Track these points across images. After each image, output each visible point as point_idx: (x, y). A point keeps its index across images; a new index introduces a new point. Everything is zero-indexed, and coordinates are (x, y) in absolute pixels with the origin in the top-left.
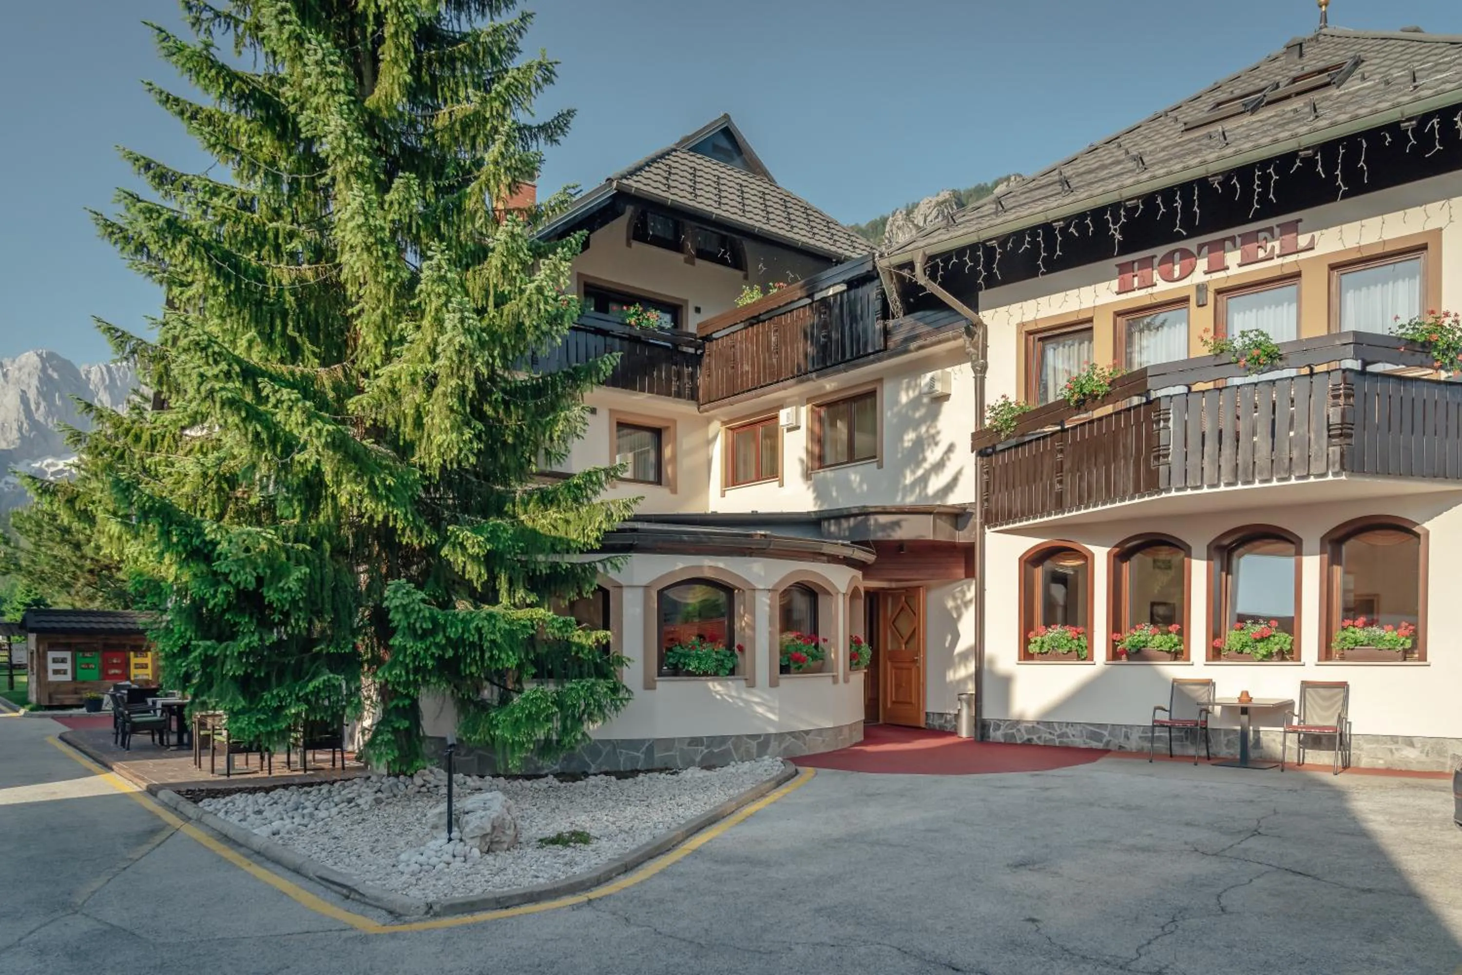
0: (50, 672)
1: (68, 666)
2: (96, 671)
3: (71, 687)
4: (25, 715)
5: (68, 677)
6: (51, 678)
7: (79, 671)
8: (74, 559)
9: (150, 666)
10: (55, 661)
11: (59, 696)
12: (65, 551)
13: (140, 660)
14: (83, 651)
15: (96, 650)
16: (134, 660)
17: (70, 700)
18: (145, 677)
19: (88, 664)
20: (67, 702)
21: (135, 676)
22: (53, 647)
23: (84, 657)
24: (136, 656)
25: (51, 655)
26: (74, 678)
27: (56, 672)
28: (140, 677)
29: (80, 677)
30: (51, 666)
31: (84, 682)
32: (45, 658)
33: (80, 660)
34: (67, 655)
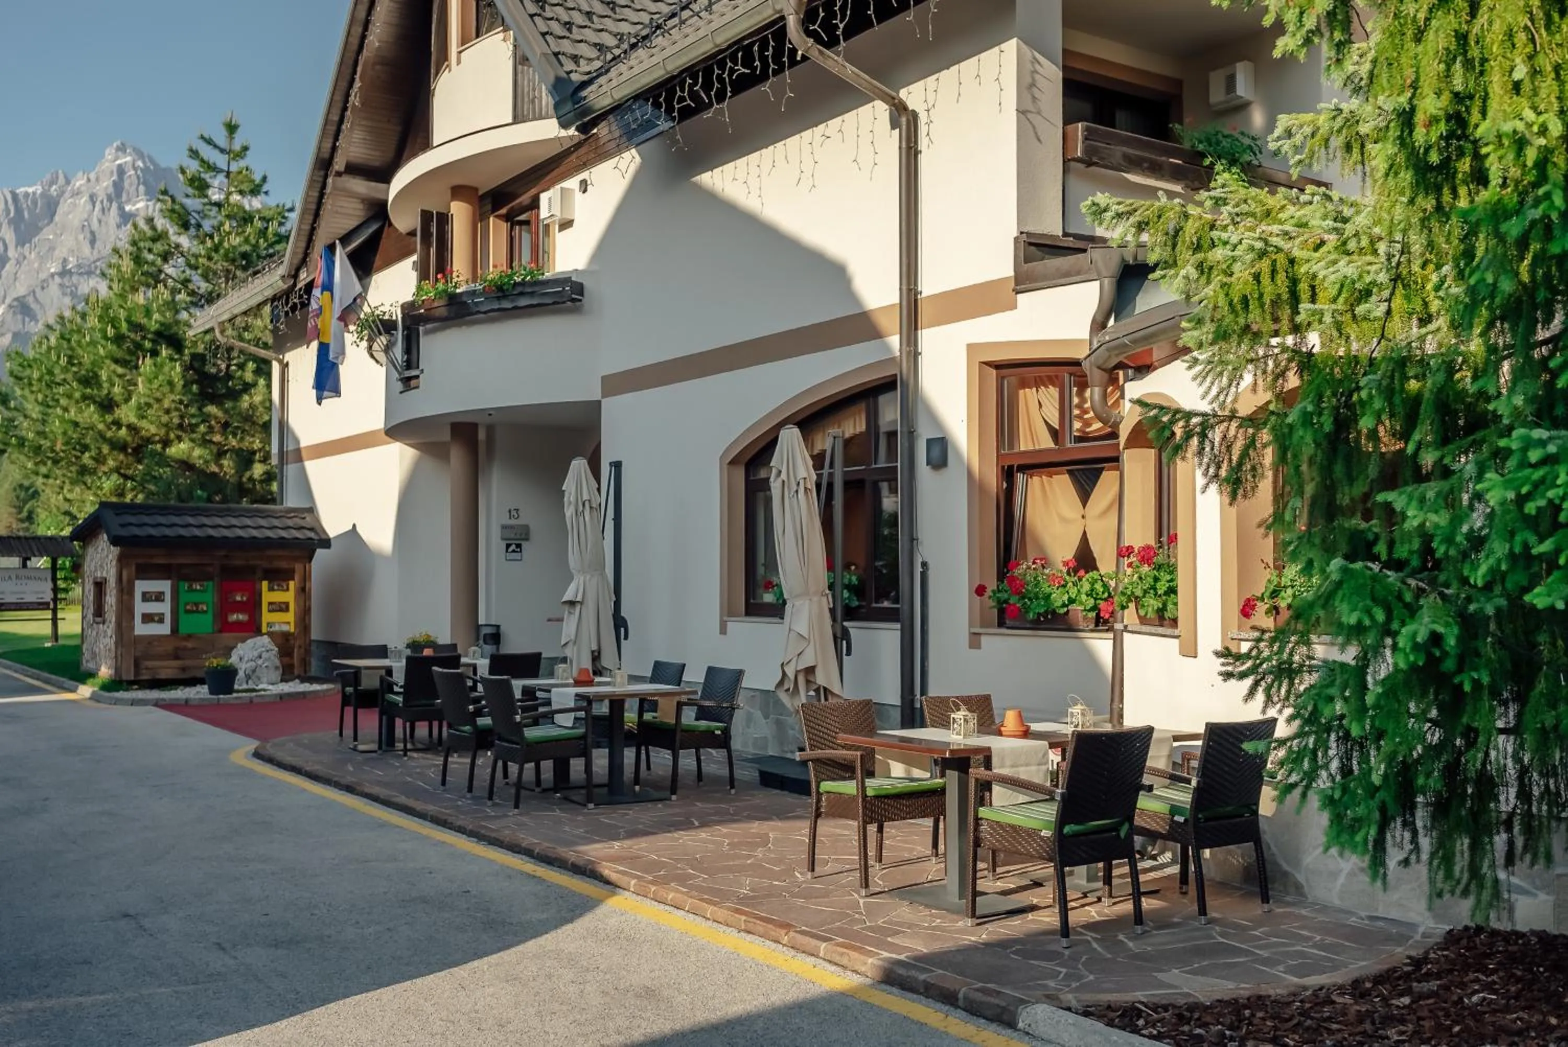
0: (138, 618)
1: (165, 608)
2: (209, 618)
3: (169, 647)
4: (94, 698)
5: (165, 629)
6: (141, 629)
7: (183, 618)
8: (101, 426)
9: (292, 607)
10: (146, 597)
11: (150, 664)
12: (90, 415)
13: (278, 596)
14: (190, 579)
15: (209, 578)
16: (268, 596)
17: (167, 670)
18: (285, 628)
19: (196, 604)
20: (163, 675)
21: (269, 625)
22: (145, 572)
23: (191, 590)
24: (271, 589)
25: (141, 586)
26: (175, 629)
27: (148, 618)
28: (276, 628)
29: (183, 630)
30: (141, 608)
31: (189, 637)
32: (131, 592)
33: (185, 597)
34: (164, 586)
